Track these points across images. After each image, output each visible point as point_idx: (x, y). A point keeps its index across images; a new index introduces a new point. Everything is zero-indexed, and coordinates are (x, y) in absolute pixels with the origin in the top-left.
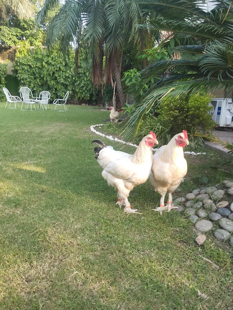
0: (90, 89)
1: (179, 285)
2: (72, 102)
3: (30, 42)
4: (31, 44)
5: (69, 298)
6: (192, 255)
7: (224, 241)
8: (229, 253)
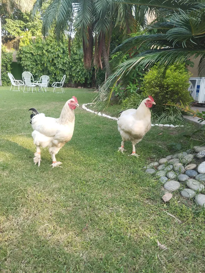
0: (85, 74)
1: (141, 237)
2: (70, 85)
3: (32, 33)
4: (33, 34)
5: (35, 247)
6: (157, 211)
7: (190, 199)
8: (193, 209)
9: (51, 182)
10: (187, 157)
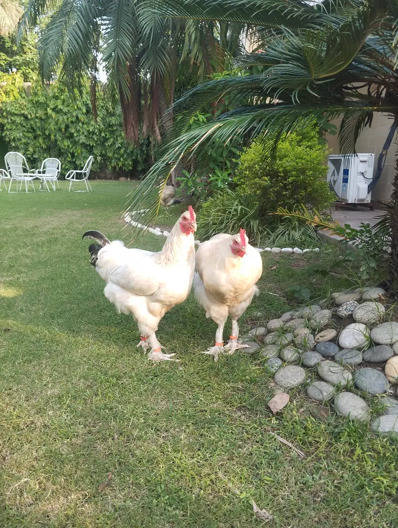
0: (132, 152)
1: (220, 494)
2: (103, 176)
3: (23, 76)
4: (26, 78)
6: (256, 433)
7: (323, 404)
8: (329, 425)
9: (44, 383)
10: (320, 316)
